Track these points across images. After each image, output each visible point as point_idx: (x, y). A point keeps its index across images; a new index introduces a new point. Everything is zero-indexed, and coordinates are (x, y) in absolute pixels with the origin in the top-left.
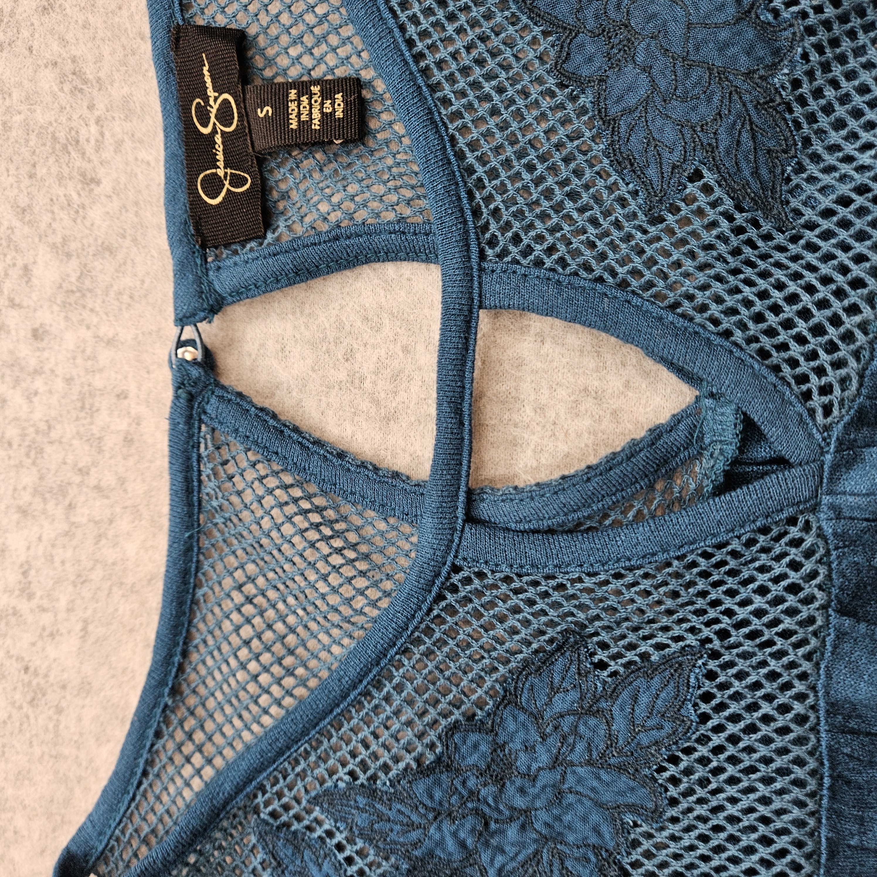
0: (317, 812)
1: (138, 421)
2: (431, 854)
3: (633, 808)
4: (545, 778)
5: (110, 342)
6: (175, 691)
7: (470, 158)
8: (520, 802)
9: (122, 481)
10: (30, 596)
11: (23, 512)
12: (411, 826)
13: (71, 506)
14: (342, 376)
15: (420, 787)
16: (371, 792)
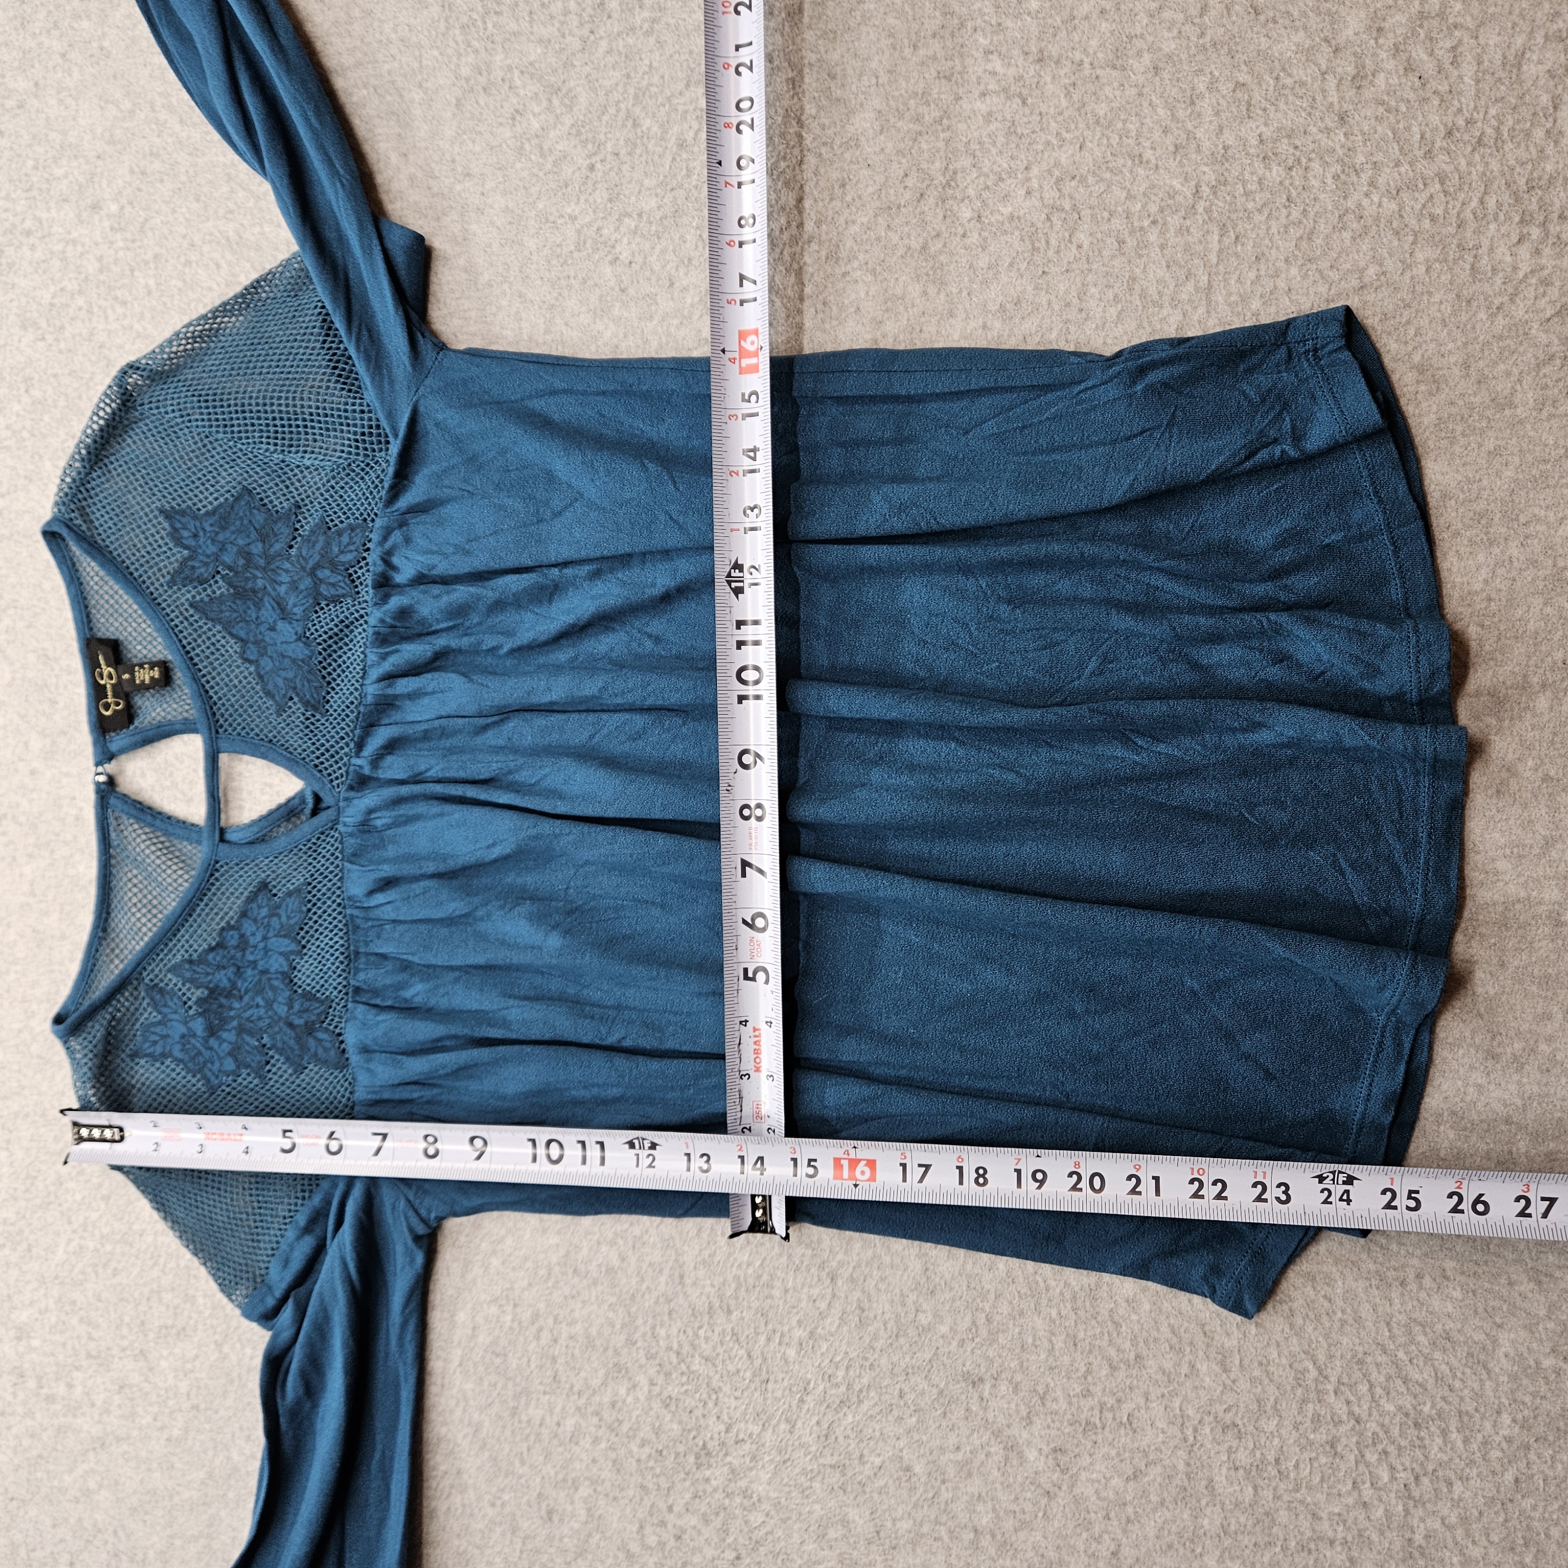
0: (169, 976)
1: (81, 809)
2: (217, 986)
3: (292, 952)
4: (262, 945)
5: (67, 775)
6: (104, 930)
7: (211, 693)
8: (251, 958)
9: (75, 837)
10: (34, 895)
11: (30, 856)
12: (208, 974)
13: (52, 852)
14: (168, 783)
15: (210, 957)
16: (191, 962)
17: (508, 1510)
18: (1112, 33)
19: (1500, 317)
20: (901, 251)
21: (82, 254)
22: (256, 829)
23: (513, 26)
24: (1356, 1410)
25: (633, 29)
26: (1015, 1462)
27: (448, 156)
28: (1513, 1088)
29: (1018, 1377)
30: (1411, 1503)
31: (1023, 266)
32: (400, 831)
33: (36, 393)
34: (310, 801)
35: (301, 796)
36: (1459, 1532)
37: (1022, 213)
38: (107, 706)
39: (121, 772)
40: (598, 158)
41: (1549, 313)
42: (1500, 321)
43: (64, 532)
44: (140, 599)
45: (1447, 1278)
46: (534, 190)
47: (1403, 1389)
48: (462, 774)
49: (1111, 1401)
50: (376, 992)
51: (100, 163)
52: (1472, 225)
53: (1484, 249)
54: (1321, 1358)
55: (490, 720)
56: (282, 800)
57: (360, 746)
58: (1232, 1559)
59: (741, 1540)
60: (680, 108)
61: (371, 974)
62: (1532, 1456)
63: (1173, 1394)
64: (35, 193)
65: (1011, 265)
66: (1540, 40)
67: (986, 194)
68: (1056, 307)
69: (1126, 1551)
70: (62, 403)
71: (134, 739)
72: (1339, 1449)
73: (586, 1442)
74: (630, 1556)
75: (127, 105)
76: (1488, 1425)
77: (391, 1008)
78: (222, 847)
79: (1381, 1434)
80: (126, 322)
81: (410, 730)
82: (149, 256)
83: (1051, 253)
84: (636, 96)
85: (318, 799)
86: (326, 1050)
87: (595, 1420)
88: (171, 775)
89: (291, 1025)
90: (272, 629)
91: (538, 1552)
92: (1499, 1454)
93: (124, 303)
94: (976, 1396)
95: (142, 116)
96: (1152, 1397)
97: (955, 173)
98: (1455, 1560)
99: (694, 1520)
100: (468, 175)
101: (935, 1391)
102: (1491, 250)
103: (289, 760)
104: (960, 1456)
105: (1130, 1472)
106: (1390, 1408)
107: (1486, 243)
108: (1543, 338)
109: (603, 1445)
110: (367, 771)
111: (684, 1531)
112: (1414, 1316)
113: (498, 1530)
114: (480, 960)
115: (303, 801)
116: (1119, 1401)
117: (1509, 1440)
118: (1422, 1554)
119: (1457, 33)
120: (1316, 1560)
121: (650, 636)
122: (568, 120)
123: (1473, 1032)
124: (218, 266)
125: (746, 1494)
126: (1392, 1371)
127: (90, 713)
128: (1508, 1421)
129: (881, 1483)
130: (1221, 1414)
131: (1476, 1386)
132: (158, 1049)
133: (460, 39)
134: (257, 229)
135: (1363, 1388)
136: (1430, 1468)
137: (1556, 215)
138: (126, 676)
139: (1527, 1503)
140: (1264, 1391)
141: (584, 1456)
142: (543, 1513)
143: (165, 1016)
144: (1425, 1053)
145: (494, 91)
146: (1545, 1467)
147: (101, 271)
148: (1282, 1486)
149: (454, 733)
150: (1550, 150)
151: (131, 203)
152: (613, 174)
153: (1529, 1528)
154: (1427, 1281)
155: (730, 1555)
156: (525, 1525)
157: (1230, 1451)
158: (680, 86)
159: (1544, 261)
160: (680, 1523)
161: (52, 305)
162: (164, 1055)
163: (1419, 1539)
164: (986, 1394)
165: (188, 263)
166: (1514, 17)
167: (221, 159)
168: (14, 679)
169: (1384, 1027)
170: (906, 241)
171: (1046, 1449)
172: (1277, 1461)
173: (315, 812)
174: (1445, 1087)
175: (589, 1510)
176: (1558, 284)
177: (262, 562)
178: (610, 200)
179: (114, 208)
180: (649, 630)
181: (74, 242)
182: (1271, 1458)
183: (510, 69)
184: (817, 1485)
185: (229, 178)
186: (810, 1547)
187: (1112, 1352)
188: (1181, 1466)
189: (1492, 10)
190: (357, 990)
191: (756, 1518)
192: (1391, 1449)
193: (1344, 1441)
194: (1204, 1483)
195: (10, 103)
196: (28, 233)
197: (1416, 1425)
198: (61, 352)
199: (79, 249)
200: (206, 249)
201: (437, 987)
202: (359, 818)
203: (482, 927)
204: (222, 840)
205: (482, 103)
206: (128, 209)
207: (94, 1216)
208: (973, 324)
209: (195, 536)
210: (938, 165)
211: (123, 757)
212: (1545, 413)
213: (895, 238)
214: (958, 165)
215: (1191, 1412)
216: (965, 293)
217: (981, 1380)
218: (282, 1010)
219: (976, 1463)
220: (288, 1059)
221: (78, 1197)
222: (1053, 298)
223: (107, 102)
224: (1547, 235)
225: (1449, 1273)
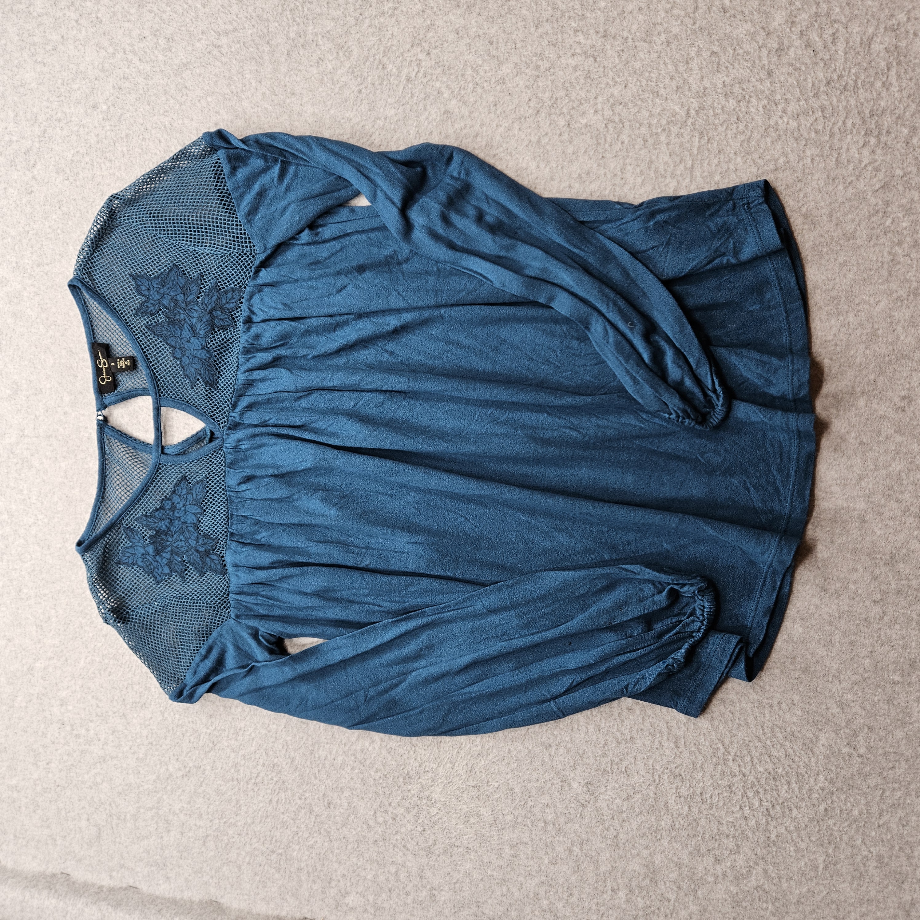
0: (136, 523)
1: (90, 434)
2: (160, 529)
3: (198, 513)
4: (183, 509)
5: (83, 415)
6: (103, 498)
7: (157, 374)
8: (178, 515)
9: (87, 448)
10: (67, 478)
11: (64, 457)
12: (155, 523)
13: (76, 455)
14: (135, 422)
15: (157, 513)
16: (146, 516)
17: (308, 802)
18: (645, 21)
19: (850, 189)
20: (526, 143)
21: (88, 133)
22: (180, 447)
23: (318, 10)
24: (744, 770)
25: (383, 13)
26: (566, 788)
27: (282, 83)
28: (834, 607)
29: (570, 745)
30: (770, 819)
31: (592, 153)
32: (255, 451)
33: (65, 209)
34: (208, 433)
35: (204, 430)
36: (795, 835)
37: (592, 123)
38: (103, 380)
39: (111, 414)
40: (363, 86)
41: (877, 186)
42: (851, 190)
43: (80, 285)
44: (120, 322)
45: (795, 705)
46: (329, 103)
47: (768, 760)
48: (287, 423)
49: (617, 760)
50: (242, 536)
51: (97, 82)
52: (838, 136)
53: (844, 149)
54: (727, 743)
55: (302, 394)
56: (194, 432)
57: (234, 406)
58: (676, 842)
59: (426, 822)
60: (408, 59)
61: (239, 526)
62: (834, 798)
63: (649, 757)
64: (63, 98)
65: (585, 152)
66: (882, 30)
67: (573, 112)
68: (609, 177)
69: (621, 836)
70: (78, 215)
71: (117, 398)
72: (734, 789)
73: (348, 769)
74: (369, 826)
75: (111, 50)
76: (812, 781)
77: (250, 544)
78: (162, 456)
79: (756, 783)
80: (111, 171)
81: (260, 398)
82: (123, 135)
83: (607, 146)
84: (384, 52)
85: (212, 434)
86: (215, 564)
87: (353, 758)
88: (137, 417)
89: (197, 551)
90: (189, 342)
91: (323, 823)
92: (817, 796)
93: (110, 161)
94: (547, 754)
95: (119, 56)
96: (638, 758)
97: (556, 99)
98: (792, 849)
99: (402, 811)
100: (293, 94)
101: (527, 751)
102: (848, 150)
103: (197, 412)
104: (538, 784)
105: (625, 796)
106: (761, 769)
107: (845, 147)
108: (873, 201)
109: (357, 771)
110: (238, 419)
111: (397, 816)
112: (776, 723)
113: (303, 811)
114: (296, 521)
115: (205, 433)
116: (621, 760)
117: (823, 789)
118: (775, 845)
119: (836, 25)
120: (719, 845)
121: (387, 351)
122: (347, 65)
123: (815, 577)
124: (160, 141)
125: (428, 798)
126: (764, 751)
127: (94, 383)
128: (823, 779)
129: (498, 796)
130: (673, 769)
131: (806, 760)
132: (131, 560)
133: (289, 17)
134: (180, 122)
135: (748, 759)
136: (780, 801)
137: (884, 132)
138: (113, 364)
139: (831, 822)
140: (696, 758)
141: (347, 776)
142: (326, 804)
143: (133, 543)
144: (788, 588)
145: (307, 47)
146: (841, 804)
147: (98, 142)
148: (703, 807)
149: (283, 400)
150: (884, 94)
151: (114, 105)
152: (371, 95)
153: (831, 835)
154: (784, 706)
155: (420, 829)
156: (316, 809)
157: (677, 788)
158: (408, 46)
159: (877, 157)
160: (395, 812)
161: (72, 161)
162: (133, 564)
163: (773, 837)
164: (553, 753)
165: (144, 139)
166: (868, 17)
167: (162, 81)
168: (55, 363)
169: (767, 572)
170: (529, 137)
171: (583, 783)
172: (701, 794)
173: (211, 440)
174: (798, 605)
175: (349, 803)
176: (884, 170)
177: (183, 305)
178: (370, 110)
179: (104, 107)
180: (387, 348)
181: (84, 126)
182: (698, 792)
183: (316, 34)
184: (465, 795)
185: (166, 92)
186: (461, 826)
187: (619, 735)
188: (652, 795)
189: (856, 12)
190: (232, 534)
191: (433, 811)
192: (760, 790)
193: (736, 785)
194: (663, 803)
195: (49, 48)
196: (59, 120)
197: (774, 778)
198: (77, 187)
199: (86, 130)
200: (153, 132)
201: (274, 534)
202: (234, 444)
203: (297, 503)
204: (163, 452)
205: (301, 53)
206: (112, 108)
207: (99, 645)
208: (563, 185)
209: (148, 289)
210: (547, 94)
211: (112, 407)
212: (872, 243)
213: (523, 136)
214: (558, 95)
215: (657, 767)
216: (560, 167)
217: (550, 746)
218: (193, 543)
219: (547, 788)
220: (196, 568)
221: (91, 635)
222: (607, 171)
223: (100, 48)
224: (879, 142)
225: (795, 702)
